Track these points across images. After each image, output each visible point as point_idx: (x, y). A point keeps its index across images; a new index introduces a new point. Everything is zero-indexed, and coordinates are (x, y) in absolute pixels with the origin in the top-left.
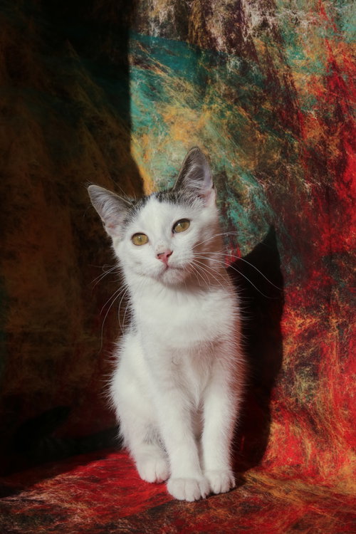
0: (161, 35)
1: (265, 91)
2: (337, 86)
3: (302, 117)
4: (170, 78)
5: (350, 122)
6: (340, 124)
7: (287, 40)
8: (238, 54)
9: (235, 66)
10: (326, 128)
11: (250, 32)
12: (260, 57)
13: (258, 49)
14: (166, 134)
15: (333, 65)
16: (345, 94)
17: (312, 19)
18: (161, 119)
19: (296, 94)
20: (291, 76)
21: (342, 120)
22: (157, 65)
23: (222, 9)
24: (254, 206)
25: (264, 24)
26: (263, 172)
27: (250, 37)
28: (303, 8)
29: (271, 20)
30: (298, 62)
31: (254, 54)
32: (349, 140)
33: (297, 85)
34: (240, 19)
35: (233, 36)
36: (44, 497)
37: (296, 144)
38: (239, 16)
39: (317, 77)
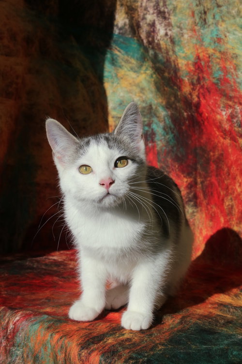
0: (119, 33)
1: (165, 67)
2: (199, 67)
3: (181, 81)
4: (123, 56)
5: (204, 84)
6: (198, 85)
7: (176, 43)
8: (153, 48)
9: (152, 54)
10: (192, 87)
11: (159, 38)
12: (163, 50)
13: (162, 46)
14: (118, 83)
15: (198, 58)
16: (202, 71)
17: (190, 34)
18: (117, 76)
19: (179, 69)
20: (177, 60)
21: (199, 83)
22: (116, 49)
23: (145, 25)
24: (165, 123)
25: (166, 34)
26: (168, 106)
27: (158, 40)
28: (186, 29)
29: (169, 33)
30: (181, 54)
31: (160, 49)
32: (202, 94)
33: (180, 65)
34: (154, 31)
35: (150, 39)
36: (55, 258)
37: (179, 93)
38: (154, 29)
39: (190, 62)
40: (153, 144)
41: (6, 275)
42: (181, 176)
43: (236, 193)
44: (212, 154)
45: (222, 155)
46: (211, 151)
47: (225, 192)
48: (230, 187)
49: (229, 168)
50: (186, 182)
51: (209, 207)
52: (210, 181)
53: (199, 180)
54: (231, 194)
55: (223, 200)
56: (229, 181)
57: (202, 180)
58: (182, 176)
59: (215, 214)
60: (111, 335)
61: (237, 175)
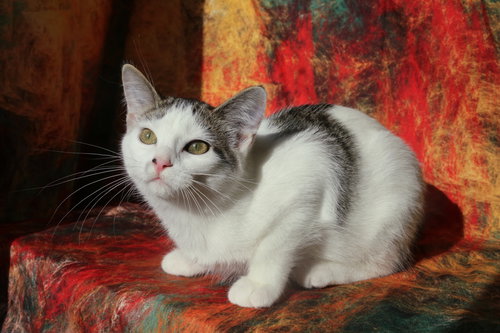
40: (307, 15)
41: (103, 237)
42: (350, 60)
43: (447, 76)
44: (412, 19)
45: (429, 18)
46: (410, 15)
47: (429, 77)
48: (438, 68)
49: (440, 38)
50: (359, 68)
51: (398, 103)
52: (405, 62)
53: (385, 63)
54: (440, 78)
55: (426, 89)
56: (437, 59)
57: (391, 62)
58: (353, 59)
59: (406, 113)
60: (259, 321)
61: (451, 48)
